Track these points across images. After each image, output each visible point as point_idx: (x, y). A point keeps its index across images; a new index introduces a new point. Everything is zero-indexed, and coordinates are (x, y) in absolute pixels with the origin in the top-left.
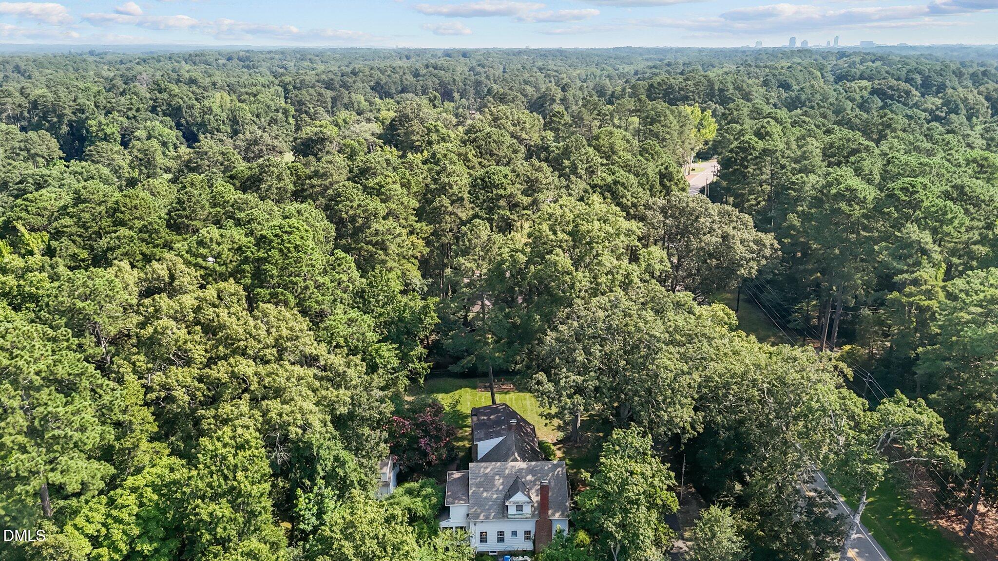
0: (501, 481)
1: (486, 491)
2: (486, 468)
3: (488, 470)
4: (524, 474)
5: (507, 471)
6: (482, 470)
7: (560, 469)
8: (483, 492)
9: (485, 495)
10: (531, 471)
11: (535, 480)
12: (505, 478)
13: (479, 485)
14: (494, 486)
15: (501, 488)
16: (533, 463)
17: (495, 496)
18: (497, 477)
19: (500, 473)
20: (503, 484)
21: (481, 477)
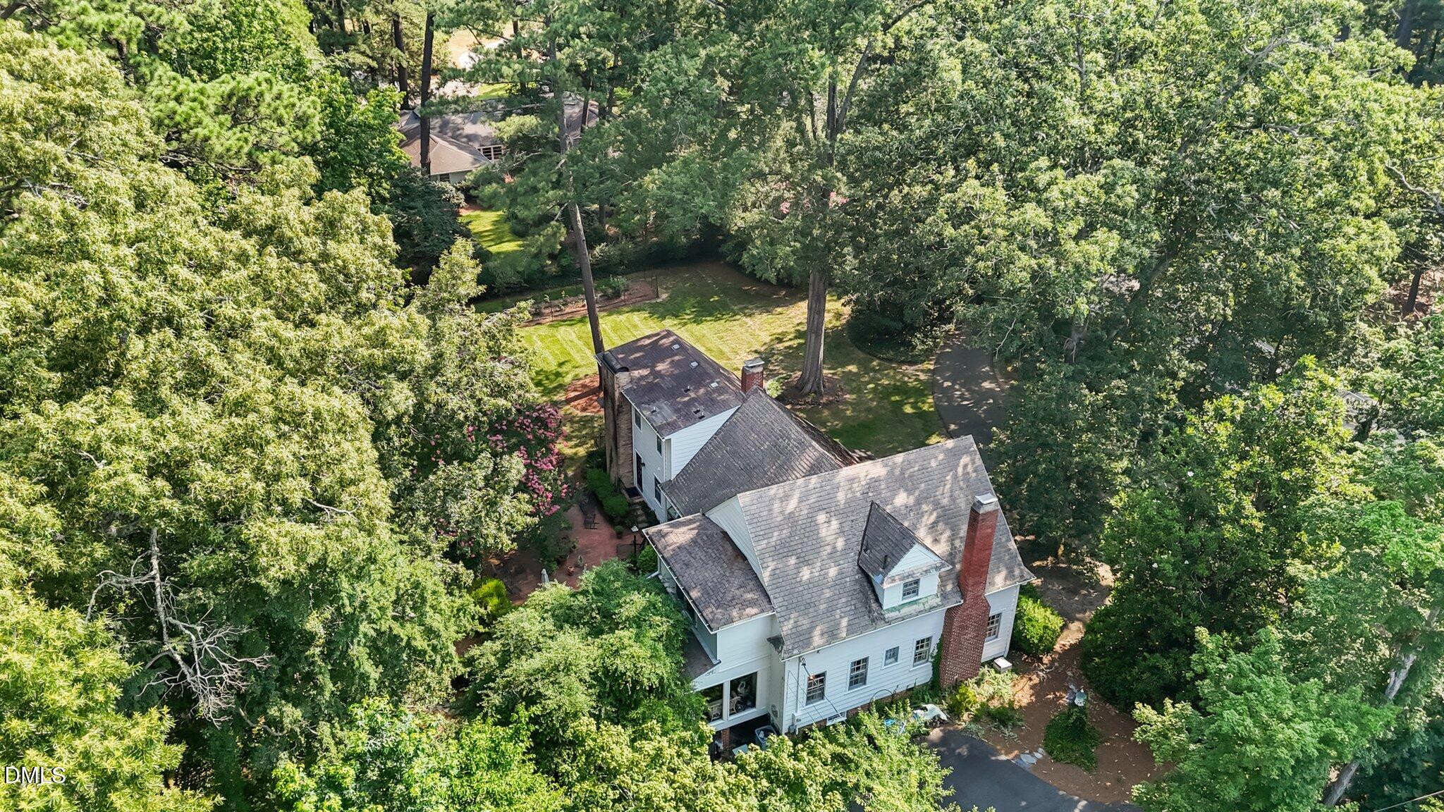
0: (835, 524)
1: (807, 563)
2: (786, 498)
3: (792, 505)
4: (885, 494)
5: (841, 496)
6: (776, 506)
7: (965, 459)
8: (798, 569)
9: (806, 574)
10: (901, 481)
11: (918, 502)
12: (842, 514)
13: (781, 551)
14: (818, 544)
15: (840, 544)
16: (899, 458)
17: (833, 572)
18: (822, 518)
19: (825, 504)
20: (841, 532)
21: (779, 527)
